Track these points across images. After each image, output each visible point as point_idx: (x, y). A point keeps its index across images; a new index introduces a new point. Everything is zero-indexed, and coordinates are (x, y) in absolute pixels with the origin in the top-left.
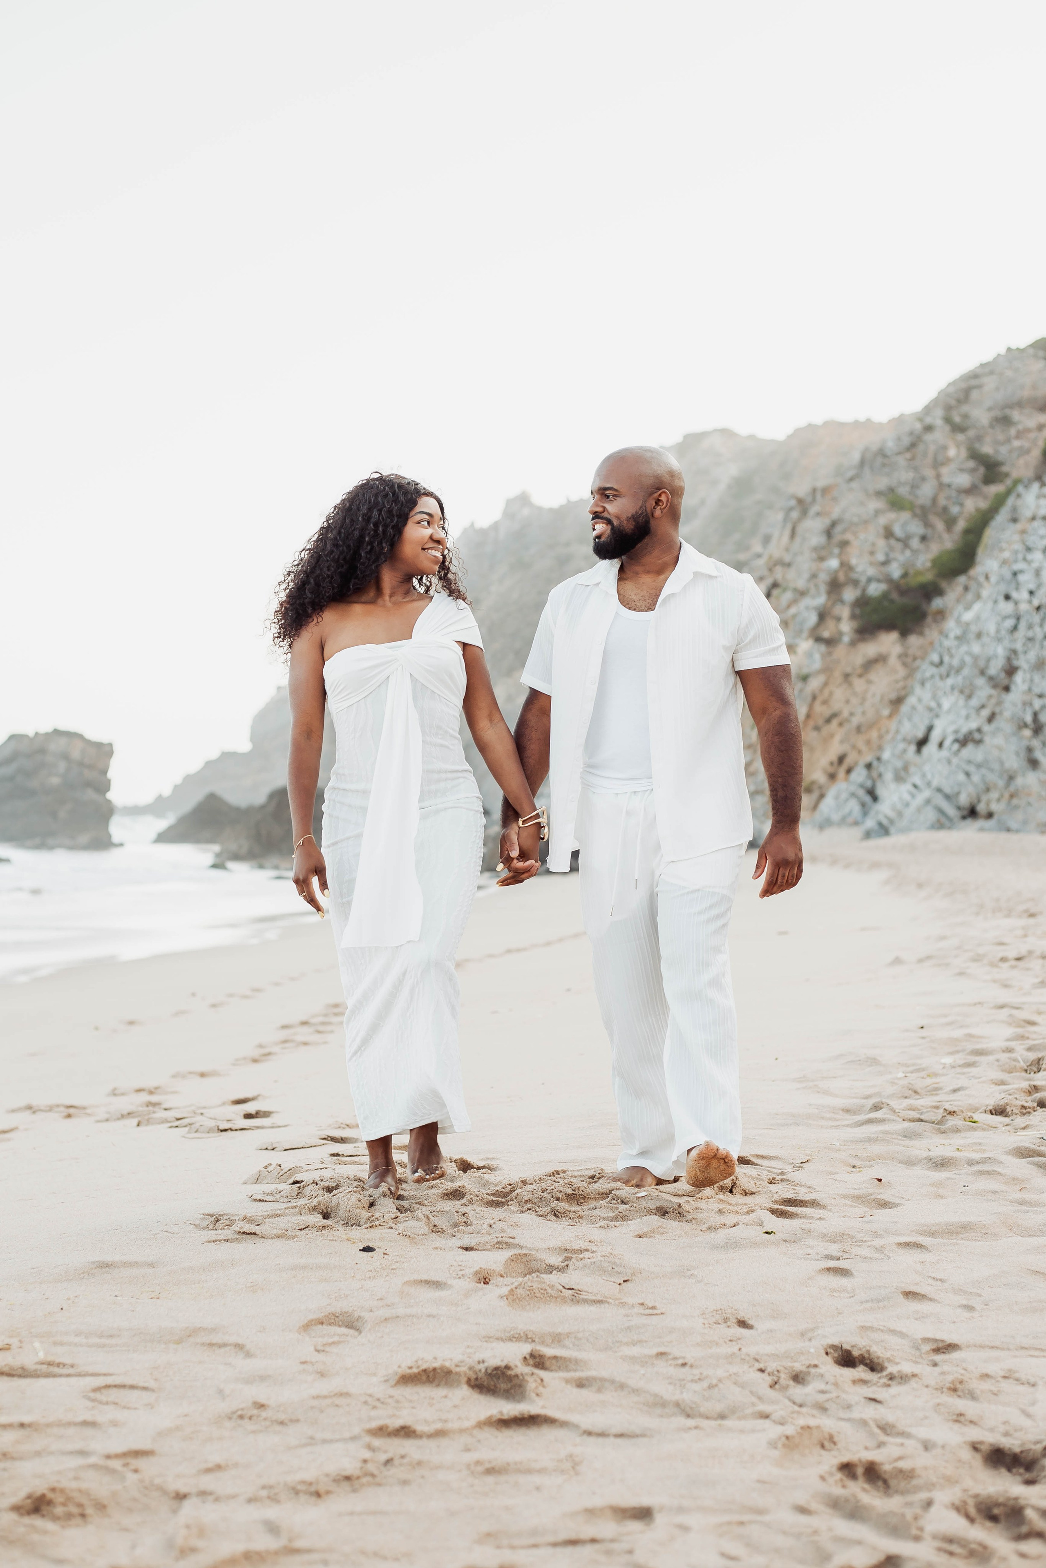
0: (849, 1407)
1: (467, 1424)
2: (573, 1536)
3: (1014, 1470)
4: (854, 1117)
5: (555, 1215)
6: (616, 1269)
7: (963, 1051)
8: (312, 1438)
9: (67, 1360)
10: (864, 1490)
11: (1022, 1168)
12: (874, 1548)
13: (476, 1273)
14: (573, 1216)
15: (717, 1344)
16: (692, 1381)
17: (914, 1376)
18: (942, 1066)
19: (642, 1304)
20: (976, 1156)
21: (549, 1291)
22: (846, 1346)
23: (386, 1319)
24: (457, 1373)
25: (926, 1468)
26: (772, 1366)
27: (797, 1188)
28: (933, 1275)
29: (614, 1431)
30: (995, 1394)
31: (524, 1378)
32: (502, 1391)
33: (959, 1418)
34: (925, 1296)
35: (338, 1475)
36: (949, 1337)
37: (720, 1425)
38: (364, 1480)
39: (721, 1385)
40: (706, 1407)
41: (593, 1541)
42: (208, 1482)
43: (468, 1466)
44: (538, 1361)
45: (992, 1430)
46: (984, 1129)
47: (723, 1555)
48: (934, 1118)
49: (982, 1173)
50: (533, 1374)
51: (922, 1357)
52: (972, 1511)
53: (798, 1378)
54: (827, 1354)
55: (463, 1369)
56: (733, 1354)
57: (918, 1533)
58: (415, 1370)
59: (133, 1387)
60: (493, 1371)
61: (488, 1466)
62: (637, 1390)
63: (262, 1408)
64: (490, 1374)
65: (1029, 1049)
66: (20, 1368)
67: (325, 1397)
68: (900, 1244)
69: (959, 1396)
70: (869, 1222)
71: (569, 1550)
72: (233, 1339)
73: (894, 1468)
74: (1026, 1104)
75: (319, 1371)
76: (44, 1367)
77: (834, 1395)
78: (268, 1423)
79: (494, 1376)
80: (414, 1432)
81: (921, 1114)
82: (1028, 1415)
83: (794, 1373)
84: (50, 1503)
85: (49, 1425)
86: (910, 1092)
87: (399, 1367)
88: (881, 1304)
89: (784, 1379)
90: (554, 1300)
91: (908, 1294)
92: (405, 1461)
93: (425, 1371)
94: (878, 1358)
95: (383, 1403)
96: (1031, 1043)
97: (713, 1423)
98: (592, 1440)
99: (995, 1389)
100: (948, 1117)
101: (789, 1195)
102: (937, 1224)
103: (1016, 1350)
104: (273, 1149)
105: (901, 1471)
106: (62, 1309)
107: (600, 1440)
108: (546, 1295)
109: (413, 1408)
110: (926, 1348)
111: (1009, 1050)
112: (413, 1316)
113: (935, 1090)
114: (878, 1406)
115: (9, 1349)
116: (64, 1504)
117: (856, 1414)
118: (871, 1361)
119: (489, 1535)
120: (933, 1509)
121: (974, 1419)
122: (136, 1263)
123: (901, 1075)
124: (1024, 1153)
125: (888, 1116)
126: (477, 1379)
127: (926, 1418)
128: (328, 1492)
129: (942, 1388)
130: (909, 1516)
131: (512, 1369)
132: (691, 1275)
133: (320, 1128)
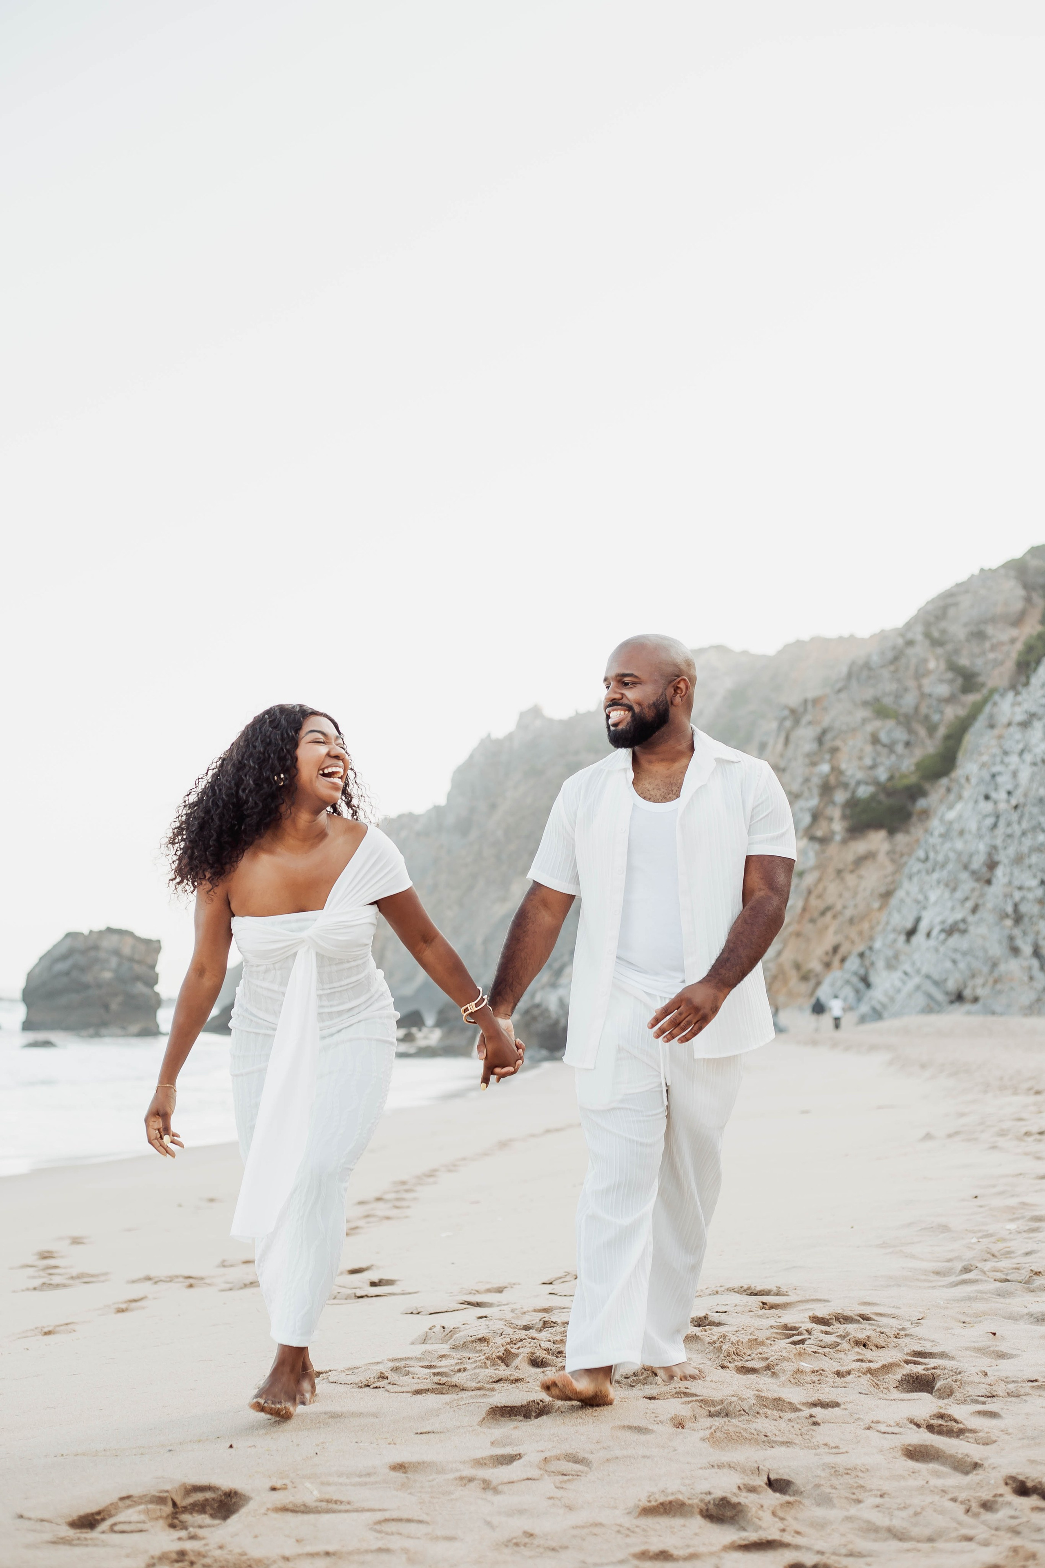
1: (714, 1549)
4: (946, 1278)
7: (1023, 1218)
8: (584, 1562)
9: (342, 1498)
13: (672, 1419)
15: (904, 1478)
16: (896, 1509)
18: (1009, 1232)
19: (826, 1445)
21: (744, 1433)
22: (1021, 1478)
23: (608, 1460)
24: (690, 1505)
26: (962, 1496)
27: (921, 1342)
31: (744, 1504)
32: (730, 1519)
37: (933, 1547)
39: (924, 1513)
40: (915, 1531)
44: (751, 1489)
48: (1020, 1279)
50: (750, 1500)
53: (987, 1506)
54: (1006, 1484)
55: (696, 1501)
56: (923, 1487)
58: (654, 1503)
59: (409, 1521)
60: (719, 1502)
62: (850, 1518)
63: (531, 1537)
64: (718, 1504)
66: (302, 1505)
67: (583, 1527)
70: (998, 1371)
75: (567, 1505)
76: (324, 1504)
77: (1024, 1520)
78: (542, 1550)
79: (721, 1506)
80: (672, 1556)
81: (1007, 1274)
83: (982, 1502)
85: (350, 1553)
86: (989, 1256)
87: (637, 1501)
88: (1037, 1441)
89: (975, 1507)
90: (748, 1441)
93: (662, 1504)
95: (633, 1531)
97: (926, 1545)
100: (1035, 1277)
101: (918, 1348)
104: (418, 1313)
106: (317, 1454)
108: (741, 1438)
109: (662, 1535)
112: (630, 1457)
113: (1010, 1253)
115: (286, 1489)
118: (1043, 1491)
122: (362, 1413)
123: (973, 1240)
125: (980, 1277)
126: (707, 1510)
131: (733, 1499)
132: (858, 1419)
133: (452, 1294)
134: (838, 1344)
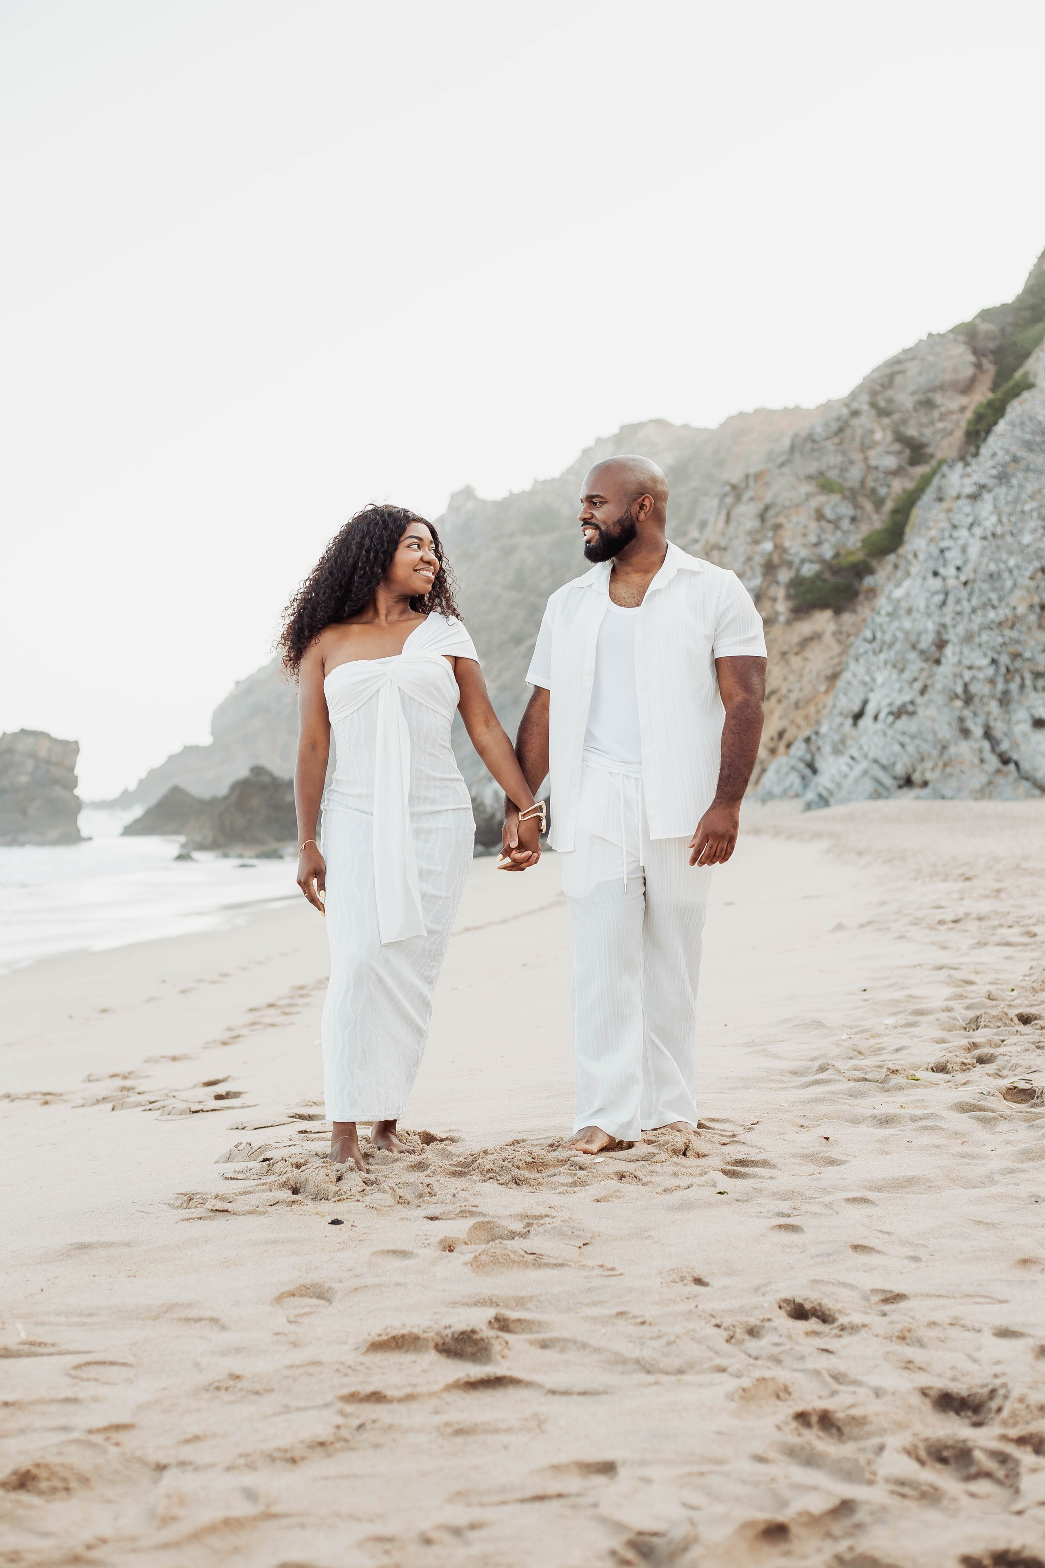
0: (802, 1358)
1: (436, 1388)
2: (540, 1492)
3: (962, 1414)
4: (802, 1079)
5: (516, 1183)
6: (576, 1233)
7: (905, 1011)
8: (286, 1406)
9: (48, 1339)
10: (819, 1437)
11: (964, 1122)
12: (830, 1493)
13: (441, 1242)
14: (533, 1184)
15: (674, 1302)
16: (651, 1338)
17: (864, 1326)
18: (885, 1027)
19: (602, 1266)
20: (919, 1112)
21: (512, 1256)
22: (798, 1300)
23: (355, 1289)
24: (424, 1339)
25: (877, 1415)
26: (727, 1321)
27: (748, 1149)
28: (880, 1229)
29: (578, 1389)
30: (943, 1341)
31: (489, 1341)
32: (469, 1354)
33: (908, 1365)
34: (873, 1249)
35: (312, 1441)
36: (897, 1289)
37: (679, 1380)
38: (338, 1445)
39: (679, 1342)
40: (665, 1363)
41: (560, 1496)
42: (187, 1453)
43: (438, 1428)
44: (503, 1324)
45: (940, 1375)
46: (926, 1086)
47: (685, 1505)
48: (878, 1077)
49: (925, 1128)
50: (498, 1337)
51: (871, 1308)
52: (923, 1454)
53: (753, 1332)
54: (780, 1307)
55: (430, 1335)
56: (690, 1311)
57: (872, 1477)
58: (384, 1338)
59: (112, 1363)
60: (459, 1336)
61: (456, 1427)
62: (599, 1349)
63: (238, 1380)
64: (457, 1339)
65: (968, 1008)
66: (3, 1348)
67: (298, 1366)
68: (848, 1200)
69: (908, 1344)
70: (818, 1180)
71: (537, 1506)
72: (208, 1314)
73: (846, 1416)
74: (966, 1061)
75: (292, 1341)
76: (26, 1347)
77: (788, 1347)
78: (243, 1394)
79: (461, 1340)
80: (385, 1397)
81: (866, 1073)
82: (975, 1361)
83: (749, 1328)
84: (34, 1478)
85: (33, 1403)
86: (855, 1053)
87: (369, 1334)
88: (831, 1258)
89: (740, 1334)
90: (517, 1265)
91: (856, 1248)
92: (377, 1425)
93: (394, 1338)
94: (829, 1310)
95: (354, 1370)
96: (969, 1001)
97: (672, 1378)
98: (556, 1398)
99: (942, 1336)
100: (892, 1076)
101: (741, 1156)
102: (883, 1179)
103: (962, 1297)
104: (243, 1129)
105: (854, 1418)
106: (42, 1290)
107: (564, 1398)
108: (509, 1261)
109: (383, 1374)
110: (875, 1298)
111: (949, 1009)
112: (381, 1285)
113: (879, 1050)
114: (831, 1356)
116: (48, 1479)
117: (809, 1365)
118: (823, 1313)
119: (459, 1494)
120: (886, 1454)
121: (923, 1365)
122: (113, 1243)
123: (845, 1036)
124: (964, 1108)
125: (834, 1077)
126: (444, 1344)
127: (876, 1366)
128: (303, 1458)
129: (892, 1337)
130: (862, 1462)
131: (478, 1333)
132: (648, 1236)
133: (288, 1107)
134: (654, 1155)
